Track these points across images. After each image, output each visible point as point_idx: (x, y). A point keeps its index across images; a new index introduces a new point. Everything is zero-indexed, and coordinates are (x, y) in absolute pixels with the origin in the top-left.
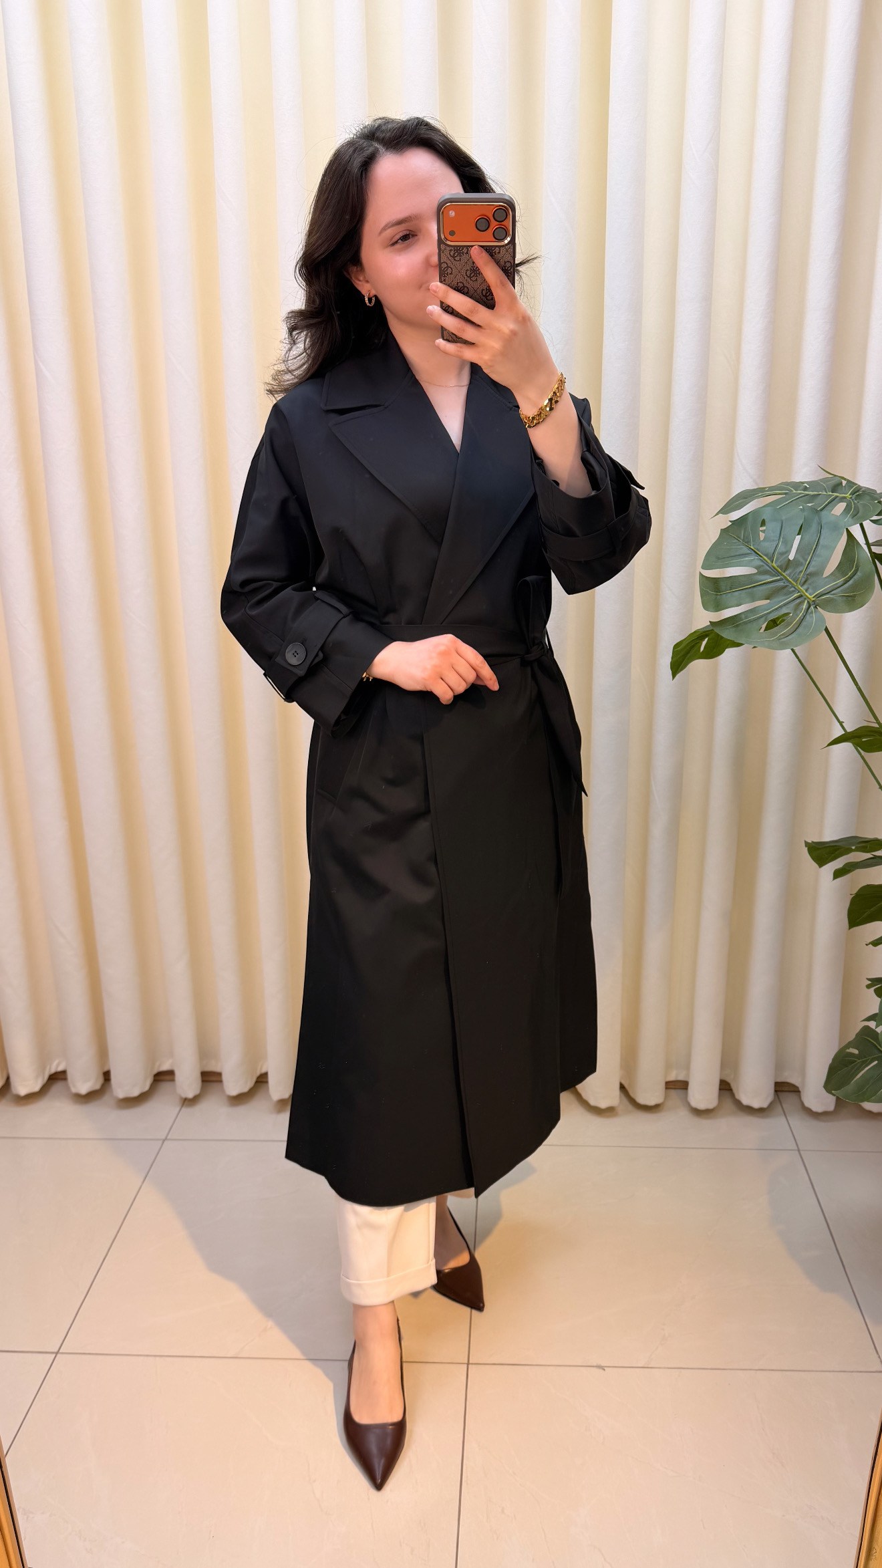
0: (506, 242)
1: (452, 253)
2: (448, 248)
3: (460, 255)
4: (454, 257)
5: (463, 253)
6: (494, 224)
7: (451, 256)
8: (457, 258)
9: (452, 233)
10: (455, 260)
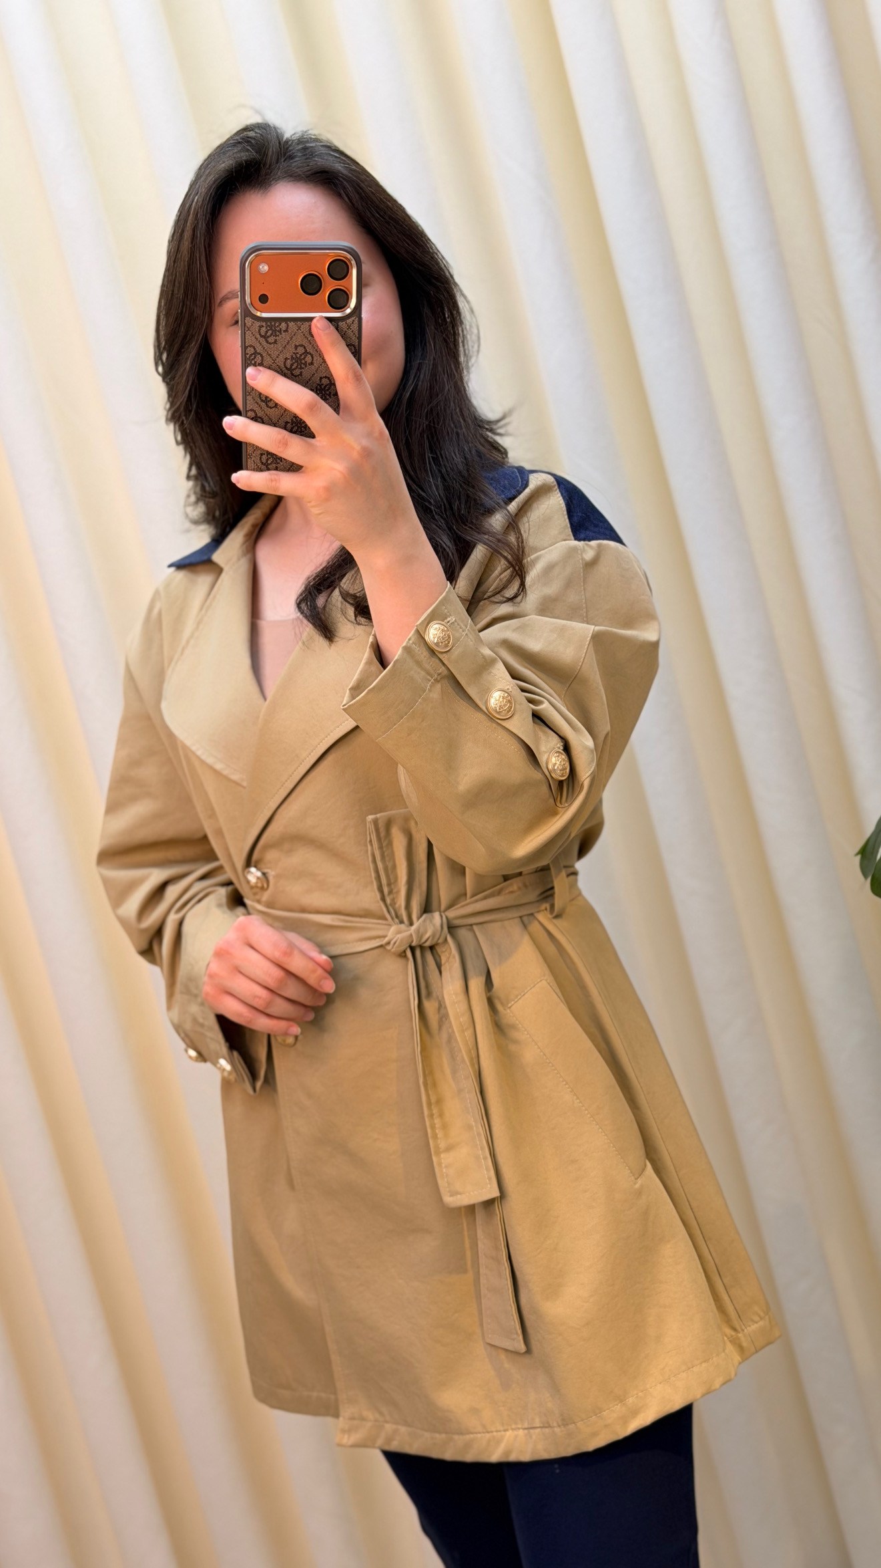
0: (348, 311)
1: (263, 330)
2: (258, 324)
3: (274, 333)
4: (265, 337)
5: (280, 331)
6: (329, 285)
7: (261, 336)
8: (271, 339)
9: (264, 299)
10: (267, 342)
